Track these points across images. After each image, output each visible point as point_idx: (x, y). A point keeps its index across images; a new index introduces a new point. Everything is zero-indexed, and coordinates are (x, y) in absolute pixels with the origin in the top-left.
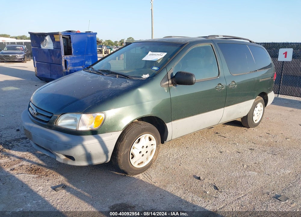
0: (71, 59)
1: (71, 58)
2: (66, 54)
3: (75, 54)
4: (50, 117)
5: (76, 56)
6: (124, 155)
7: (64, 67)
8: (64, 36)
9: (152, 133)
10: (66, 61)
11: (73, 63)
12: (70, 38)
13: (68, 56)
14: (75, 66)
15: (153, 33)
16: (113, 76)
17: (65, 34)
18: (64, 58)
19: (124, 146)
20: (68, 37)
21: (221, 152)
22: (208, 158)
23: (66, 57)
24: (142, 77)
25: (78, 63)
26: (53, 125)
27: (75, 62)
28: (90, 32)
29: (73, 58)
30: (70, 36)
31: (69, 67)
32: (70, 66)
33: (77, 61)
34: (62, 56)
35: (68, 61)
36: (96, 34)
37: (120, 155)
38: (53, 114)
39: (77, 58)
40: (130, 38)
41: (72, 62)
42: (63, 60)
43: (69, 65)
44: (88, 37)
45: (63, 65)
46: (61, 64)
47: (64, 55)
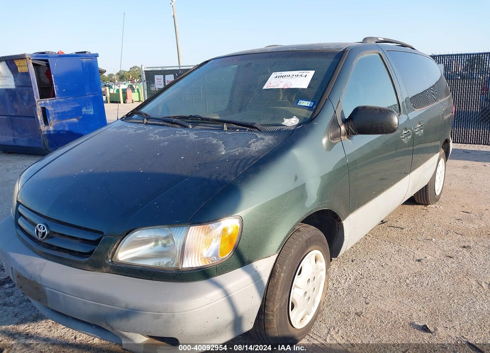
0: (53, 105)
1: (53, 103)
2: (42, 96)
3: (62, 94)
4: (96, 243)
5: (63, 100)
6: (281, 309)
7: (43, 122)
8: (36, 62)
9: (320, 246)
10: (44, 110)
11: (59, 113)
12: (48, 65)
13: (48, 101)
14: (63, 119)
15: (180, 55)
16: (214, 127)
17: (36, 56)
18: (40, 104)
19: (279, 288)
20: (43, 63)
21: (419, 261)
22: (407, 278)
23: (43, 102)
24: (283, 123)
25: (69, 111)
26: (107, 262)
27: (64, 110)
28: (85, 52)
29: (58, 103)
30: (47, 61)
31: (51, 121)
32: (54, 118)
33: (66, 108)
34: (36, 100)
35: (49, 108)
36: (96, 55)
37: (273, 311)
38: (102, 233)
39: (66, 103)
40: (133, 67)
41: (58, 111)
42: (39, 108)
43: (51, 118)
44: (82, 63)
45: (39, 117)
46: (34, 117)
47: (39, 99)
